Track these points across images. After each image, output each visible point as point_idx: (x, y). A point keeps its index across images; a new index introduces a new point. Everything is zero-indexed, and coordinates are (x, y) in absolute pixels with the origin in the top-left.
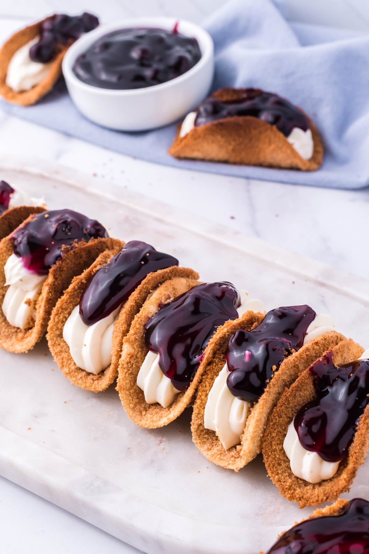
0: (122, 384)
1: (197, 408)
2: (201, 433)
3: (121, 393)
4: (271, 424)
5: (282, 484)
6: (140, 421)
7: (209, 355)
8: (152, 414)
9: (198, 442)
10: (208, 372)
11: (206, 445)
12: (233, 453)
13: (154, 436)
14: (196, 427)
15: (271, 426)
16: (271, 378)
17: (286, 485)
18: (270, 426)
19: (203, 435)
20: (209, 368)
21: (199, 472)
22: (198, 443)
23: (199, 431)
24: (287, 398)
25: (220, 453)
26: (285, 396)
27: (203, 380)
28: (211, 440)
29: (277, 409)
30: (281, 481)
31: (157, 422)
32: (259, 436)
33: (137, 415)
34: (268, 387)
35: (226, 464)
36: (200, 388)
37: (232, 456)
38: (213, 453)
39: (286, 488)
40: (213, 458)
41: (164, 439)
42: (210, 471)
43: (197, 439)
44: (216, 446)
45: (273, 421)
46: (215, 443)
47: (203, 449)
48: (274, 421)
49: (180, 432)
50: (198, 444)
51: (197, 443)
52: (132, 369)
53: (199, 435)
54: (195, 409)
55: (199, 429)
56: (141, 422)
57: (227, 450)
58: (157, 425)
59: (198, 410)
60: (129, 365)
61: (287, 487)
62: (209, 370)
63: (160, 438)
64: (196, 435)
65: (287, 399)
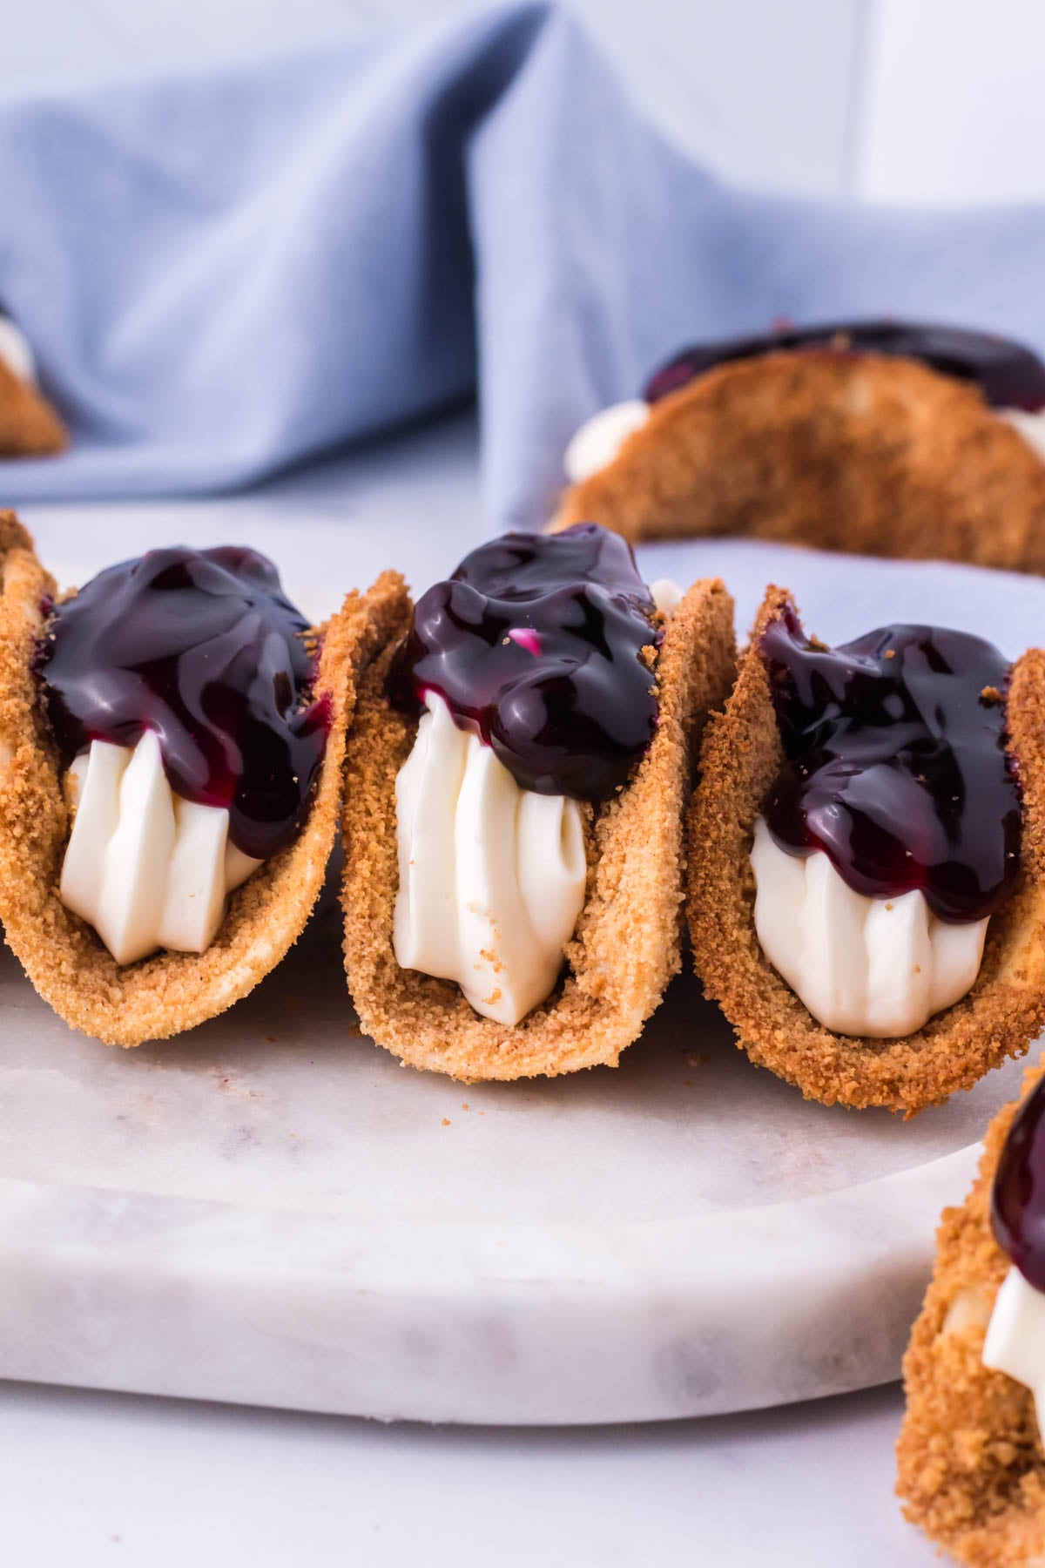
0: (13, 888)
1: (363, 894)
2: (389, 996)
3: (17, 925)
4: (708, 844)
5: (806, 1058)
6: (115, 1020)
7: (348, 697)
8: (154, 988)
9: (390, 1028)
10: (359, 761)
11: (423, 1034)
12: (562, 1015)
13: (184, 1069)
14: (372, 969)
15: (708, 855)
16: (659, 684)
17: (823, 1057)
18: (703, 857)
19: (398, 1005)
20: (358, 743)
21: (447, 1123)
22: (393, 1033)
23: (382, 987)
24: (731, 744)
25: (496, 1040)
26: (725, 736)
27: (353, 791)
28: (429, 1016)
29: (712, 787)
30: (798, 1047)
31: (200, 998)
32: (671, 901)
33: (94, 1002)
34: (664, 710)
35: (552, 1058)
36: (352, 816)
37: (560, 1032)
38: (470, 1047)
39: (827, 1067)
40: (482, 1060)
41: (229, 1071)
42: (482, 1114)
43: (384, 1017)
44: (460, 1029)
45: (708, 835)
46: (454, 1024)
47: (419, 1048)
48: (714, 834)
49: (271, 1040)
50: (391, 1037)
51: (388, 1035)
52: (42, 823)
53: (382, 1002)
54: (356, 901)
55: (381, 982)
56: (122, 1023)
57: (518, 1026)
58: (203, 1006)
59: (368, 902)
60: (30, 803)
61: (828, 1060)
62: (359, 752)
63: (212, 1071)
64: (374, 1005)
65: (733, 750)
